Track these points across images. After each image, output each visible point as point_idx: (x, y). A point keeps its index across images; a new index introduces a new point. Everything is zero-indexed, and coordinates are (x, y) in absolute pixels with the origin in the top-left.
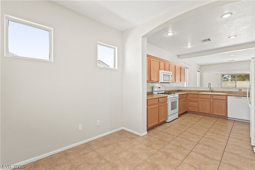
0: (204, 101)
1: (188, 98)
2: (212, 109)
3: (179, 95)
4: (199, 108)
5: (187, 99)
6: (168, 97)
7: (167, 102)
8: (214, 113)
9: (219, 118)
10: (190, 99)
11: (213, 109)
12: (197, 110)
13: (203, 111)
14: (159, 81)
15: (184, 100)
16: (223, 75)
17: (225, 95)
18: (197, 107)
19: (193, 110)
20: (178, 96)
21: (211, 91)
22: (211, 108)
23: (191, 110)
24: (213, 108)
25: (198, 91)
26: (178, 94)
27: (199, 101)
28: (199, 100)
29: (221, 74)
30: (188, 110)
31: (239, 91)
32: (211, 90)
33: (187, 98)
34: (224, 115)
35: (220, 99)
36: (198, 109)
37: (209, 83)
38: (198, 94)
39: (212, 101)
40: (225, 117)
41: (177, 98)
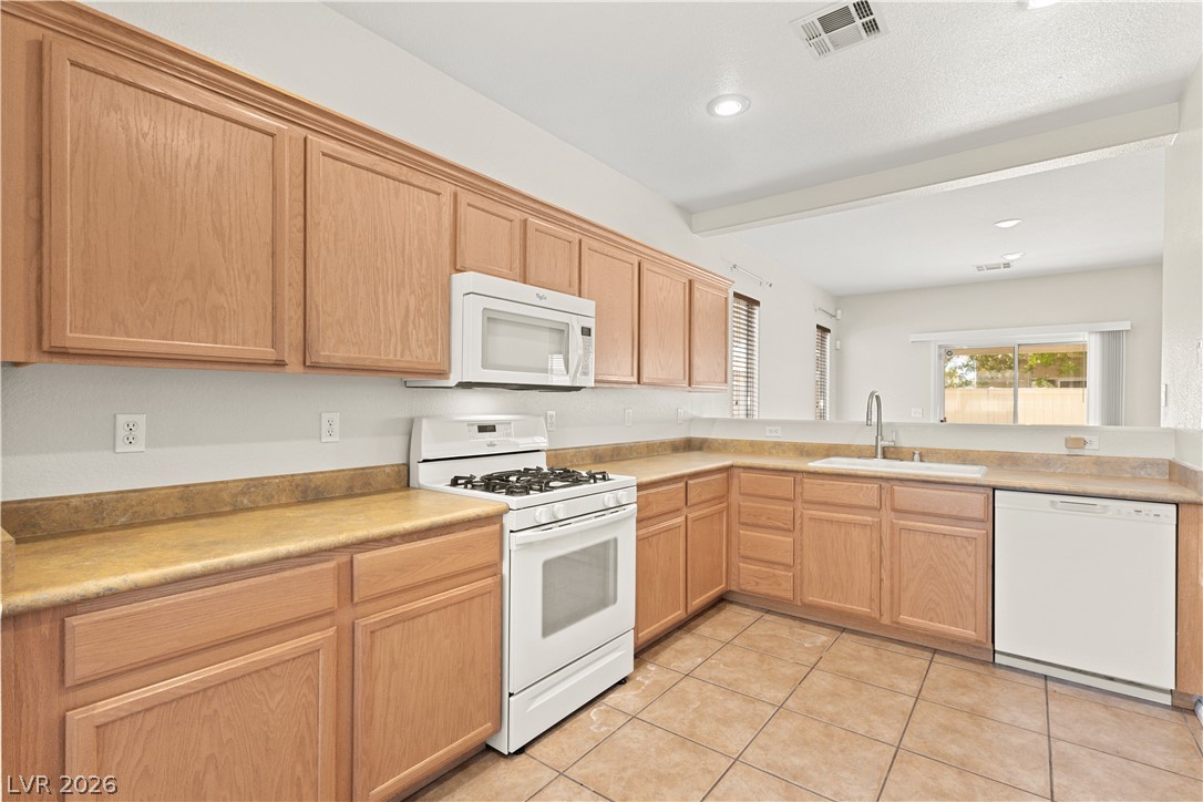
0: (839, 522)
1: (735, 497)
2: (886, 583)
3: (640, 487)
4: (801, 570)
5: (728, 507)
6: (510, 521)
7: (498, 564)
8: (905, 618)
9: (935, 651)
10: (747, 504)
11: (896, 590)
12: (790, 586)
13: (831, 598)
14: (443, 374)
15: (696, 520)
16: (950, 353)
17: (975, 485)
18: (787, 567)
19: (763, 589)
20: (631, 495)
21: (883, 448)
22: (884, 576)
23: (749, 588)
24: (892, 576)
25: (803, 445)
26: (633, 480)
27: (806, 520)
28: (801, 516)
29: (940, 347)
30: (733, 588)
31: (1064, 451)
32: (886, 443)
33: (723, 497)
34: (970, 634)
35: (945, 511)
36: (798, 582)
37: (872, 394)
38: (797, 472)
39: (886, 529)
40: (981, 654)
41: (627, 518)
